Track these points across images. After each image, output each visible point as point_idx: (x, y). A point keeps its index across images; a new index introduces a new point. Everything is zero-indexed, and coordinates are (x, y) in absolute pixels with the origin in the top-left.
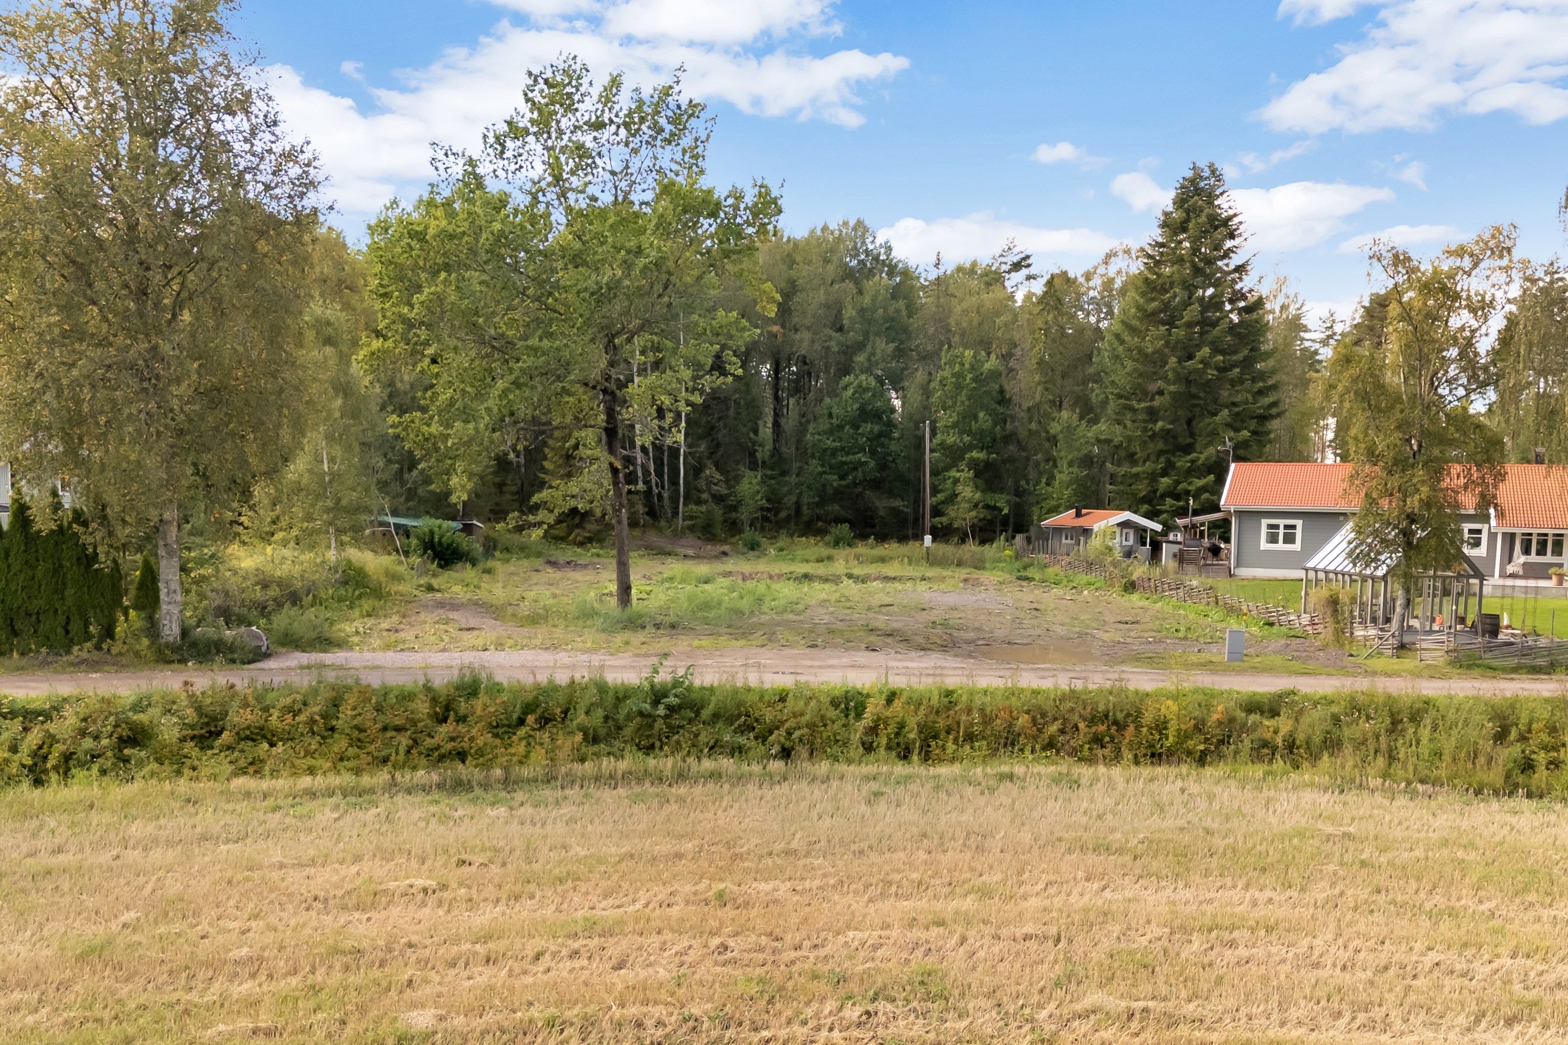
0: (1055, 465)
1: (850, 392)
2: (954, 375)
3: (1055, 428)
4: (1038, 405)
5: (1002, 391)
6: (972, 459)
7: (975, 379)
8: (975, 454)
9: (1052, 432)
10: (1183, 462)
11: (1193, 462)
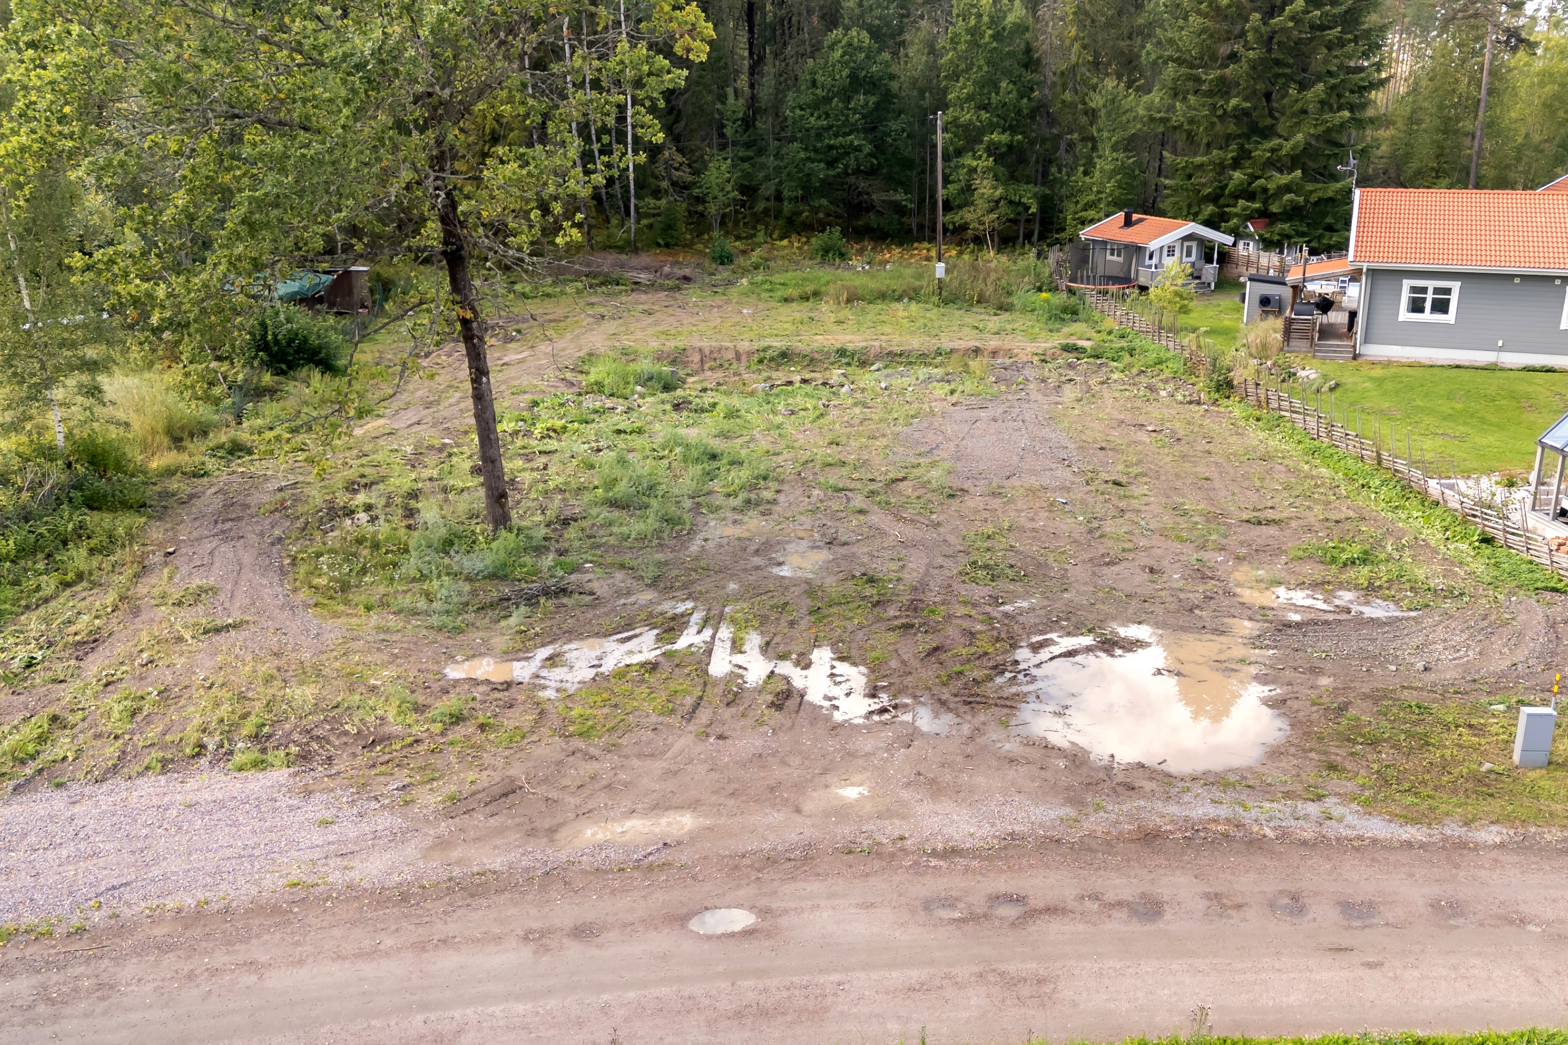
0: (1094, 148)
1: (838, 54)
2: (969, 31)
3: (1096, 101)
4: (1074, 68)
5: (1028, 50)
6: (992, 142)
7: (996, 37)
8: (995, 137)
9: (1093, 105)
10: (1261, 151)
11: (1273, 151)
